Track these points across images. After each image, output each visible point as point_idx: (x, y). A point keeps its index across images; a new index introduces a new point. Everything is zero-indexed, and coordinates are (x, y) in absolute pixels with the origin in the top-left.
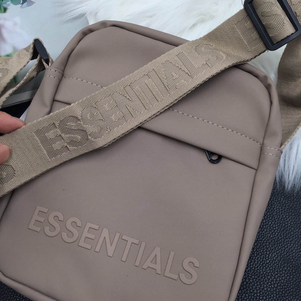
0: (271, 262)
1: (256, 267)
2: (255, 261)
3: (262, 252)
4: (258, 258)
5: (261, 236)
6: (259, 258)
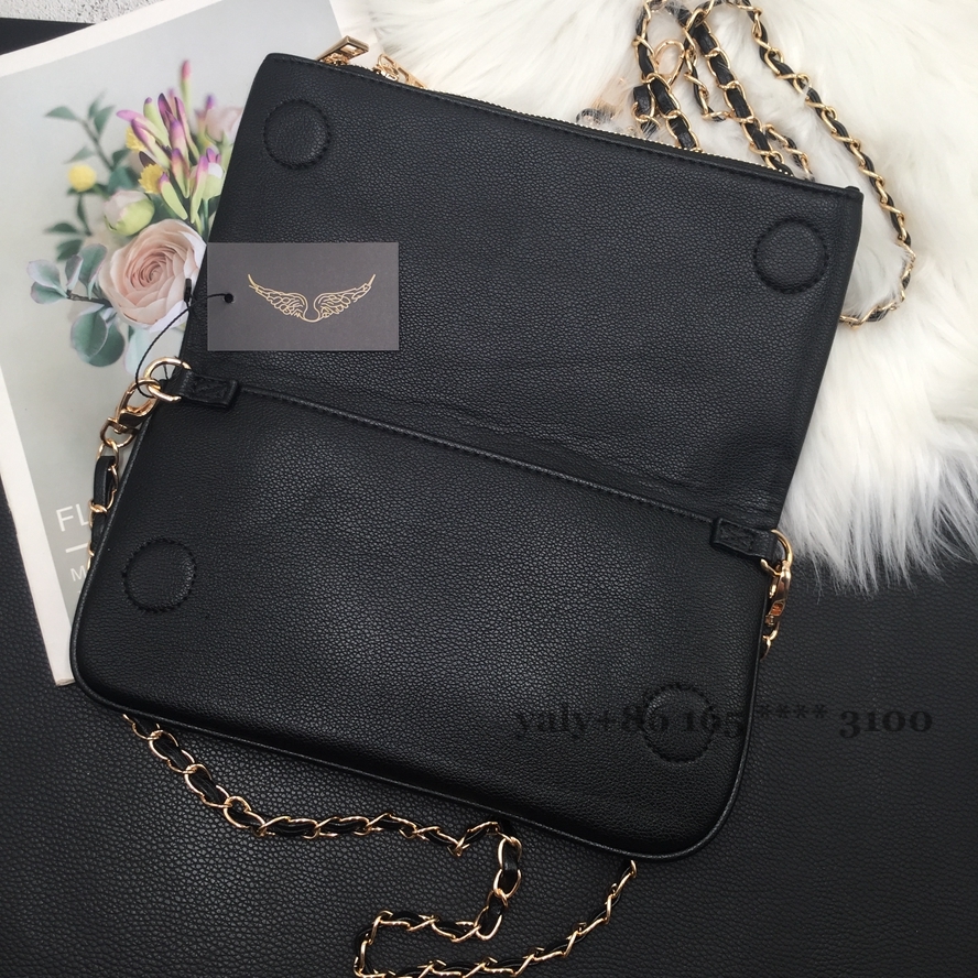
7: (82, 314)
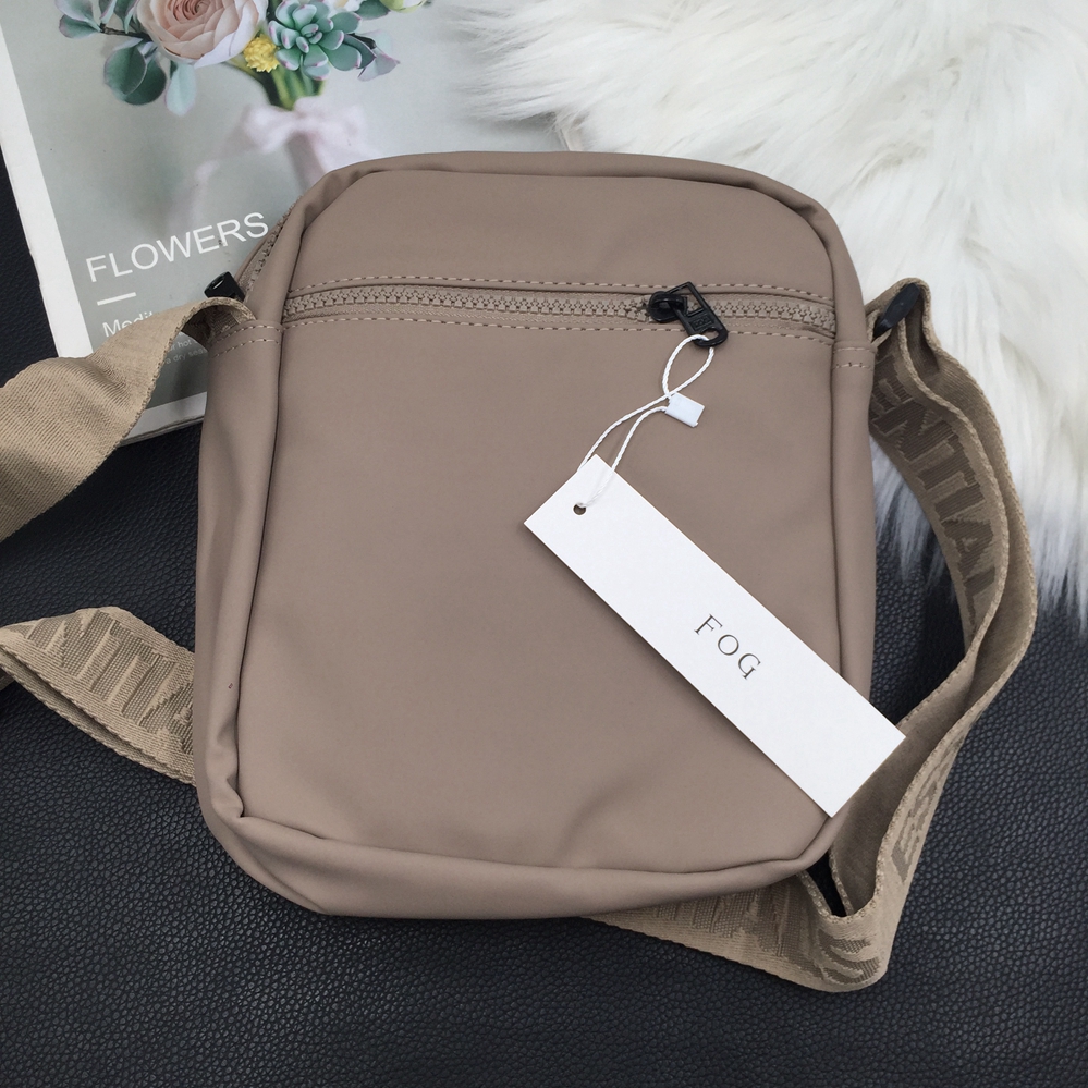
0: (1070, 827)
1: (1031, 840)
2: (1028, 826)
3: (1048, 802)
4: (1038, 817)
5: (1045, 763)
6: (1040, 819)
7: (117, 48)
